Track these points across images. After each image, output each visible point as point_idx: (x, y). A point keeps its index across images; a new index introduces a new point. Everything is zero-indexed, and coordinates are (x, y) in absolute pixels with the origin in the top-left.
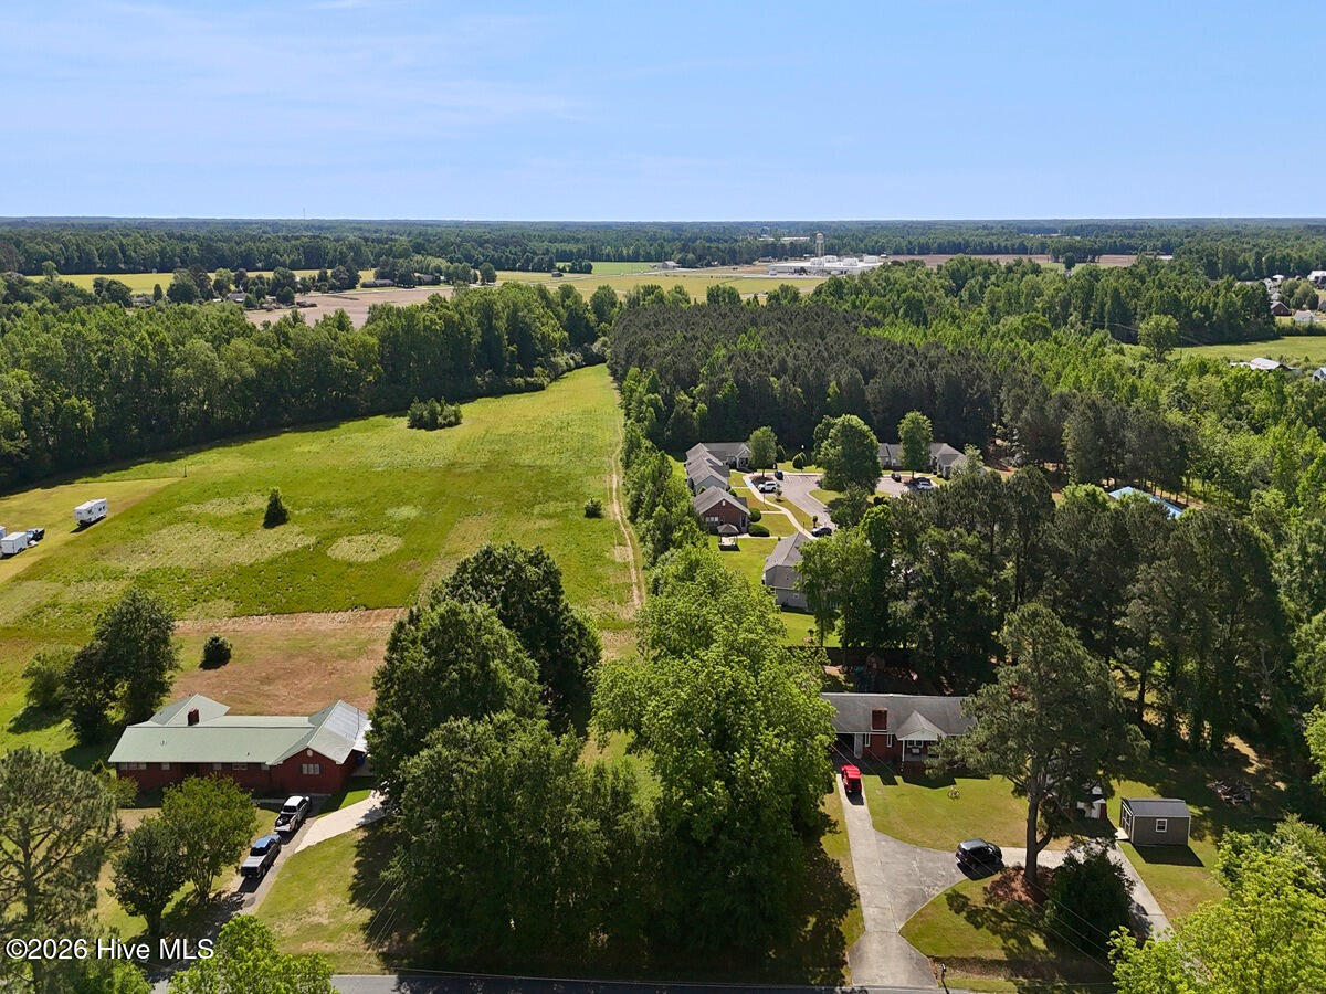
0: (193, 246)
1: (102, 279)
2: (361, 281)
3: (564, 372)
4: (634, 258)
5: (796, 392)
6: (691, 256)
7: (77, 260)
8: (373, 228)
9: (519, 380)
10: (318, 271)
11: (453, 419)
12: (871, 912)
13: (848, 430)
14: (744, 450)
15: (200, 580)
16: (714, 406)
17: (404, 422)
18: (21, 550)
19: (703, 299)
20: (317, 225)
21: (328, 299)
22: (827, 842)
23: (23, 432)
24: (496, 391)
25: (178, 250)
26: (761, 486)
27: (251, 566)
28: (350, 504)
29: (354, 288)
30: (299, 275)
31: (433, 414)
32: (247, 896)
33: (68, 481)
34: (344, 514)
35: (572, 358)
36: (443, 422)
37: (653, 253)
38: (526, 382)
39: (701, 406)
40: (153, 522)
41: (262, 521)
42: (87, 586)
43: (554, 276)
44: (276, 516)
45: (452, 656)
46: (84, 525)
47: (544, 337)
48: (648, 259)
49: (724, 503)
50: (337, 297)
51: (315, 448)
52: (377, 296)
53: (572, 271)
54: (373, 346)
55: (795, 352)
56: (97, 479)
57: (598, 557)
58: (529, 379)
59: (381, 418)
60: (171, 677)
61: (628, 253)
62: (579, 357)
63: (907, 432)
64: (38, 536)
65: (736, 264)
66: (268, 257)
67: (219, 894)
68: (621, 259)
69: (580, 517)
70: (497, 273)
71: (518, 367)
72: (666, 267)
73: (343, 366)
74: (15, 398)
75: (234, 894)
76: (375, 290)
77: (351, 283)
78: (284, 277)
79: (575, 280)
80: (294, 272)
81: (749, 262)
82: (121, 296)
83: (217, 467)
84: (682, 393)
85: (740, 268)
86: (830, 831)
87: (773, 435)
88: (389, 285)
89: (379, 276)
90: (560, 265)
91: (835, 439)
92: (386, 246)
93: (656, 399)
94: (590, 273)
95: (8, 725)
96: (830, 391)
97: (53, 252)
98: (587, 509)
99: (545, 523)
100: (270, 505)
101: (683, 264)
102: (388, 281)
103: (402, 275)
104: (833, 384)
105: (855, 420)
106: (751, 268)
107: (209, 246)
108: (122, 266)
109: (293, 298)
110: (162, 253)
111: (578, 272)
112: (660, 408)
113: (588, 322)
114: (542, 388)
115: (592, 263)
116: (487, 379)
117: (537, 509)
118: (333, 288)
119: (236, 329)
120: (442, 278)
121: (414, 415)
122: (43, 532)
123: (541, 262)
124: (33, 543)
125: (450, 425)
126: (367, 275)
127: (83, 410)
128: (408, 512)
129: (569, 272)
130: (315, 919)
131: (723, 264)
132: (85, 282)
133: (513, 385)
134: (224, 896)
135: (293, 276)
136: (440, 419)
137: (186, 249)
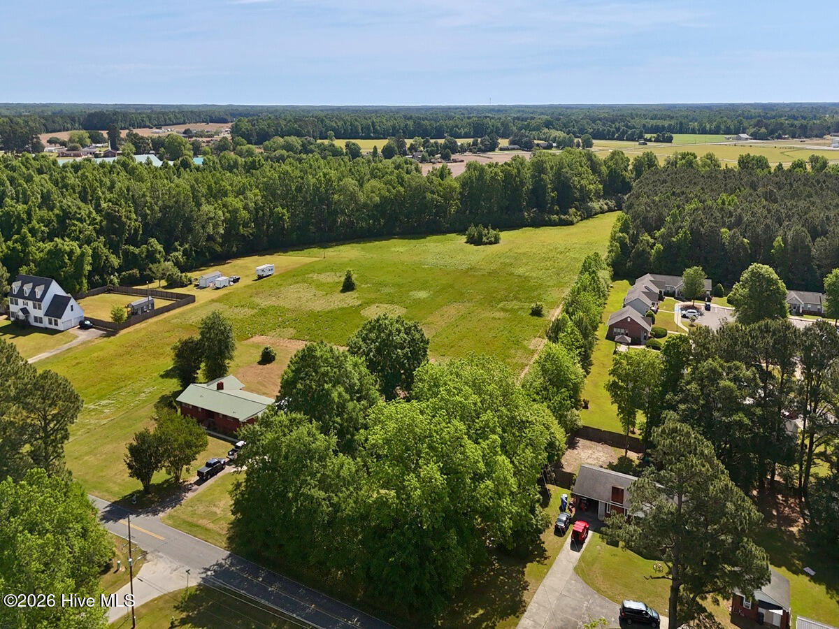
0: (410, 123)
1: (349, 142)
2: (500, 146)
3: (596, 214)
4: (716, 132)
5: (742, 242)
6: (763, 130)
7: (350, 131)
8: (531, 110)
9: (555, 217)
10: (472, 139)
11: (493, 239)
12: (526, 623)
13: (757, 276)
14: (679, 284)
15: (289, 316)
16: (669, 247)
17: (464, 238)
18: (224, 286)
19: (733, 164)
20: (496, 109)
21: (476, 157)
22: (530, 568)
23: (253, 224)
24: (537, 223)
25: (402, 125)
26: (684, 312)
27: (318, 312)
28: (394, 285)
29: (494, 150)
30: (459, 142)
31: (480, 236)
32: (196, 487)
33: (271, 254)
34: (385, 290)
35: (607, 204)
36: (486, 241)
37: (732, 127)
38: (560, 219)
39: (658, 245)
40: (290, 281)
41: (341, 288)
42: (237, 310)
43: (640, 144)
44: (348, 286)
45: (302, 375)
46: (260, 277)
47: (582, 188)
48: (728, 132)
49: (629, 320)
50: (480, 156)
51: (401, 249)
52: (506, 156)
53: (657, 140)
54: (456, 188)
55: (756, 210)
56: (286, 254)
57: (517, 343)
58: (562, 216)
59: (453, 235)
60: (228, 363)
61: (710, 128)
62: (612, 204)
63: (829, 285)
64: (236, 281)
65: (806, 137)
66: (451, 130)
67: (184, 482)
68: (704, 132)
69: (526, 314)
70: (594, 141)
71: (556, 207)
72: (740, 139)
73: (433, 200)
74: (250, 205)
75: (191, 484)
76: (506, 152)
77: (492, 147)
78: (451, 143)
79: (655, 147)
80: (457, 140)
81: (821, 136)
82: (354, 153)
83: (344, 254)
84: (646, 234)
85: (808, 141)
86: (538, 562)
87: (703, 273)
88: (517, 149)
89: (511, 143)
90: (648, 136)
91: (746, 281)
92: (526, 123)
93: (625, 238)
94: (671, 142)
95: (162, 373)
96: (776, 244)
97: (338, 126)
98: (532, 309)
99: (502, 315)
100: (346, 279)
101: (755, 136)
102: (516, 146)
103: (526, 142)
104: (779, 238)
105: (766, 269)
106: (821, 141)
107: (419, 123)
108: (372, 135)
109: (450, 156)
110: (394, 127)
111: (662, 142)
112: (626, 244)
113: (624, 178)
114: (571, 223)
115: (673, 135)
116: (532, 215)
117: (501, 305)
118: (480, 150)
119: (378, 174)
120: (554, 145)
121: (470, 234)
122: (239, 279)
123: (633, 134)
124: (232, 283)
125: (491, 243)
126: (504, 142)
127: (284, 215)
128: (423, 294)
129: (655, 141)
130: (214, 509)
131: (793, 137)
132: (340, 144)
133: (550, 219)
134: (186, 483)
135: (456, 143)
136: (484, 239)
137: (407, 125)
